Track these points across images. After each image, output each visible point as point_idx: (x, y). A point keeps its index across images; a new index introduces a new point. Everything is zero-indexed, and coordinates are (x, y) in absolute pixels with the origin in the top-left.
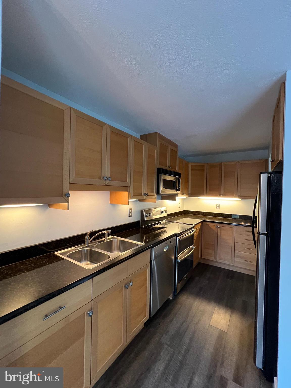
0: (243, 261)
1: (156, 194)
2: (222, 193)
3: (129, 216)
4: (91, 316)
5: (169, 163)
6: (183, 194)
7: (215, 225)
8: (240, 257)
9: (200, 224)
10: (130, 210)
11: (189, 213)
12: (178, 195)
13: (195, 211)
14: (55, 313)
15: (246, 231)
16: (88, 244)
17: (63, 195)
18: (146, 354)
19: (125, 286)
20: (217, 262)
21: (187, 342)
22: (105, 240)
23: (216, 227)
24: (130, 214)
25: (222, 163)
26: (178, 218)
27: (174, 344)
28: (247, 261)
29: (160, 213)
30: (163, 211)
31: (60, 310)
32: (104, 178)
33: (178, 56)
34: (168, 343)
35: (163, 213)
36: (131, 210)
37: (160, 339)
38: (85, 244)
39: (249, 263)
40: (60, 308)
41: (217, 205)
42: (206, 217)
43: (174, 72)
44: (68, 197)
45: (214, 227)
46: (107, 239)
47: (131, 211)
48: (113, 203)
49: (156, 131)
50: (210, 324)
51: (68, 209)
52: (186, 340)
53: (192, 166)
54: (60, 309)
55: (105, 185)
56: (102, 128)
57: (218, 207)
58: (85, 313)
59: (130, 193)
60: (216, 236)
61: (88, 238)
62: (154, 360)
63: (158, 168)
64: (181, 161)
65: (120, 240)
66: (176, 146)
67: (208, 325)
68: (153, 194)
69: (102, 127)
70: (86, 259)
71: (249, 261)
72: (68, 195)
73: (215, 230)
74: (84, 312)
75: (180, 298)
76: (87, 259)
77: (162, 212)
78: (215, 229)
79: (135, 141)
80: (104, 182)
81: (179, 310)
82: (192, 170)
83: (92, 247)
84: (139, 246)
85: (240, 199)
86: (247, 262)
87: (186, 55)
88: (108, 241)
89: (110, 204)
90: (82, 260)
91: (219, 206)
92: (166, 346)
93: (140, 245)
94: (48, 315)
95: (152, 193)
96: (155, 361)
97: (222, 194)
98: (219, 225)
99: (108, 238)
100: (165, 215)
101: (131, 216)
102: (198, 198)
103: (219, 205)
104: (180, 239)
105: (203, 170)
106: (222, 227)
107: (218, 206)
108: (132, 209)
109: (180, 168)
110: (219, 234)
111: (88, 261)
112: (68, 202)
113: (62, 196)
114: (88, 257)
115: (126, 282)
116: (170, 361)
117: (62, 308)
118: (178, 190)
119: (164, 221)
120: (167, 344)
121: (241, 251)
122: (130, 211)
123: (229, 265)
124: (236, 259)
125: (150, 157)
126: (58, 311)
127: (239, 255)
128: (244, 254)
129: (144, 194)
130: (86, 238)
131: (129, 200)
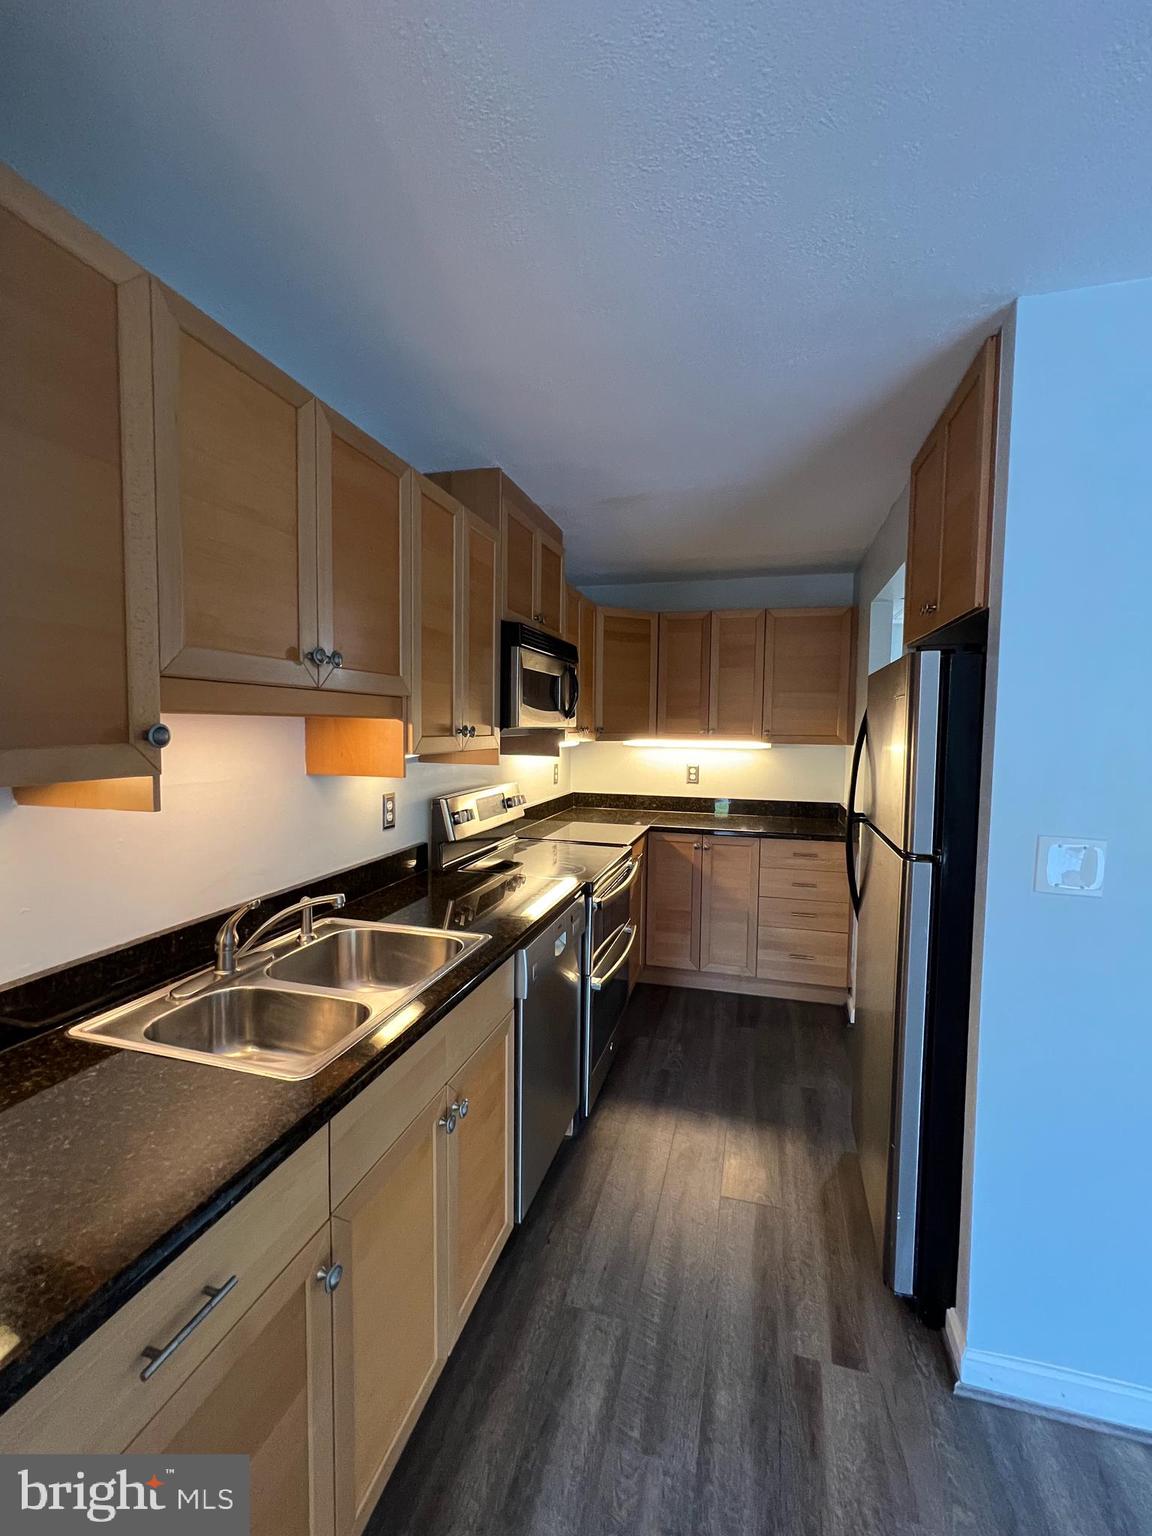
0: (783, 958)
1: (498, 729)
2: (713, 724)
3: (385, 828)
4: (333, 1288)
5: (536, 606)
6: (579, 729)
7: (692, 843)
8: (775, 945)
9: (643, 840)
10: (389, 799)
11: (587, 804)
12: (566, 732)
13: (611, 795)
14: (194, 1324)
15: (795, 854)
16: (233, 967)
17: (131, 736)
18: (524, 1369)
19: (441, 1122)
20: (699, 972)
21: (661, 1276)
22: (304, 939)
23: (696, 848)
24: (389, 817)
25: (711, 612)
26: (553, 822)
27: (621, 1300)
28: (797, 957)
29: (501, 807)
30: (509, 799)
31: (213, 1304)
32: (312, 654)
33: (700, 137)
34: (597, 1302)
35: (510, 806)
36: (392, 799)
37: (565, 1295)
38: (216, 969)
39: (802, 961)
40: (211, 1292)
41: (690, 768)
42: (655, 815)
43: (662, 208)
44: (163, 743)
45: (686, 846)
46: (313, 934)
47: (394, 805)
48: (322, 767)
49: (497, 464)
50: (723, 1194)
51: (157, 807)
52: (657, 1270)
53: (607, 619)
54: (214, 1297)
55: (317, 689)
56: (296, 412)
57: (693, 777)
58: (304, 1284)
59: (410, 727)
60: (696, 878)
61: (234, 937)
62: (560, 1381)
63: (503, 622)
64: (574, 598)
65: (373, 932)
66: (556, 534)
67: (718, 1198)
68: (487, 729)
69: (296, 408)
70: (237, 1036)
71: (804, 957)
72: (160, 736)
73: (693, 861)
74: (301, 1282)
75: (598, 1125)
76: (241, 1033)
77: (507, 803)
78: (691, 854)
79: (423, 495)
80: (314, 670)
81: (607, 1170)
82: (608, 634)
83: (252, 974)
84: (466, 947)
85: (768, 745)
86: (797, 961)
87: (732, 142)
88: (314, 942)
89: (307, 778)
90: (215, 1043)
91: (697, 774)
92: (593, 1317)
93: (469, 942)
94: (161, 1348)
95: (487, 724)
96: (564, 1385)
97: (713, 729)
98: (705, 840)
99: (315, 925)
100: (515, 813)
101: (393, 826)
102: (625, 743)
103: (697, 769)
104: (599, 904)
105: (647, 638)
106: (717, 848)
107: (693, 771)
108: (397, 796)
109: (572, 630)
110: (706, 869)
111: (247, 1043)
112: (155, 770)
113: (126, 741)
114: (248, 1025)
115: (441, 1107)
116: (618, 1367)
117: (220, 1291)
118: (568, 714)
119: (512, 840)
120: (592, 1308)
121: (777, 925)
122: (389, 806)
123: (739, 978)
124: (762, 955)
125: (478, 570)
126: (206, 1311)
127: (773, 939)
128: (786, 933)
129: (464, 731)
130: (222, 938)
131: (407, 756)
